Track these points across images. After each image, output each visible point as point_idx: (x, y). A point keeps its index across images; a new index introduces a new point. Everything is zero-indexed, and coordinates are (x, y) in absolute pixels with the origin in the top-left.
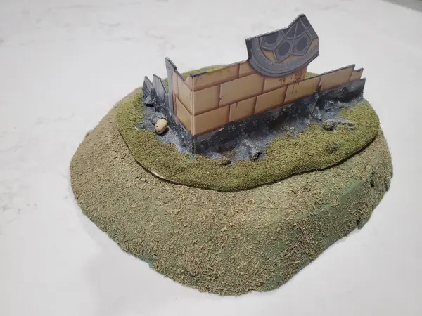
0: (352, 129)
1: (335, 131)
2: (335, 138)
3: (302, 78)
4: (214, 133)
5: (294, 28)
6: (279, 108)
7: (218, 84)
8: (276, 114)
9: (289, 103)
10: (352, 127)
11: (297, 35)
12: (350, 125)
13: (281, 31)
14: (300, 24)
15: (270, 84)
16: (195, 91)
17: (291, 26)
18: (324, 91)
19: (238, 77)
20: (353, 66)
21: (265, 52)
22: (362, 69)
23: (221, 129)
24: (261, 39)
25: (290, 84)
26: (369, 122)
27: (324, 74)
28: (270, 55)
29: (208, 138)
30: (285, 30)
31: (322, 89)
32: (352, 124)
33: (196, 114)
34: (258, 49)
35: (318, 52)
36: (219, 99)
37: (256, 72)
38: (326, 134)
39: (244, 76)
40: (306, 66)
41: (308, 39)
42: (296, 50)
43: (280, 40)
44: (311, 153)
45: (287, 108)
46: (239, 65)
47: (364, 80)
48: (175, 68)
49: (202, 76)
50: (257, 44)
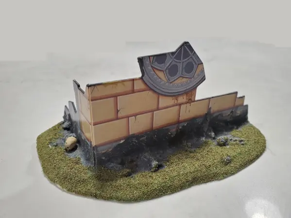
0: (243, 144)
1: (228, 147)
2: (228, 151)
3: (193, 100)
4: (115, 144)
5: (180, 51)
6: (176, 126)
7: (115, 96)
8: (173, 131)
9: (184, 121)
10: (242, 143)
11: (184, 59)
12: (241, 141)
13: (169, 53)
14: (185, 49)
15: (164, 101)
16: (92, 100)
17: (177, 50)
18: (214, 113)
19: (133, 92)
20: (236, 93)
21: (157, 72)
22: (244, 96)
23: (122, 142)
24: (152, 58)
25: (183, 104)
26: (257, 139)
27: (213, 97)
28: (161, 74)
29: (109, 148)
30: (173, 53)
31: (212, 110)
32: (242, 141)
33: (95, 124)
34: (150, 68)
35: (205, 76)
36: (118, 111)
37: (151, 89)
38: (220, 149)
39: (139, 91)
40: (194, 88)
41: (194, 63)
42: (184, 73)
43: (169, 62)
44: (207, 164)
45: (183, 126)
46: (133, 80)
47: (247, 106)
48: (79, 86)
49: (98, 87)
50: (148, 62)
